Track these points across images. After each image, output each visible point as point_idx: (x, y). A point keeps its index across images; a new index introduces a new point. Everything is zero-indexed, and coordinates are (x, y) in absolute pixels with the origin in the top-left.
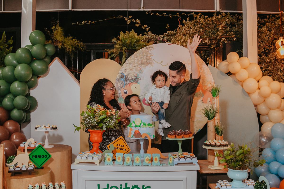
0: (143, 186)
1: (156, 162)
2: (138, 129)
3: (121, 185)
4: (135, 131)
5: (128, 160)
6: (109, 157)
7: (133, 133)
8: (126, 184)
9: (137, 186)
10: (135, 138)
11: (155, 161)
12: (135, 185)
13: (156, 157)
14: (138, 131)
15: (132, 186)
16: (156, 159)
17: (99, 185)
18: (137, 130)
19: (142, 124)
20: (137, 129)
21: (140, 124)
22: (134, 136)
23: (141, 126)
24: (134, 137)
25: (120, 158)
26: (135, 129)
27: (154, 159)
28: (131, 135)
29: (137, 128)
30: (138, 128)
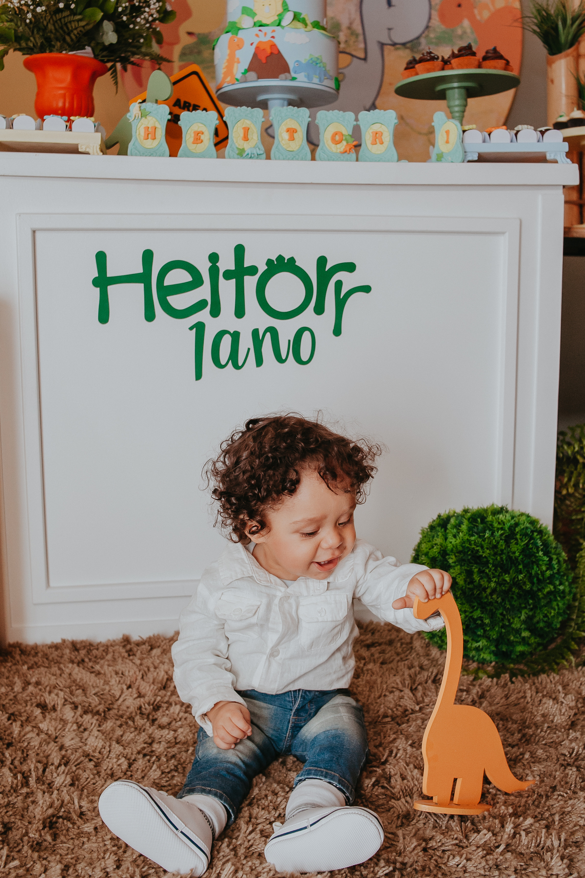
0: (322, 261)
1: (377, 149)
2: (273, 37)
3: (214, 258)
4: (257, 48)
5: (246, 138)
6: (150, 122)
7: (245, 56)
8: (240, 251)
9: (292, 260)
10: (259, 78)
11: (369, 146)
12: (280, 258)
13: (377, 128)
14: (273, 46)
15: (269, 262)
16: (377, 137)
17: (101, 258)
18: (268, 38)
19: (289, 16)
20: (264, 37)
21: (281, 16)
22: (249, 69)
23: (284, 23)
24: (253, 75)
25: (202, 137)
26: (257, 35)
27: (367, 138)
28: (235, 71)
29: (265, 34)
30: (274, 31)
